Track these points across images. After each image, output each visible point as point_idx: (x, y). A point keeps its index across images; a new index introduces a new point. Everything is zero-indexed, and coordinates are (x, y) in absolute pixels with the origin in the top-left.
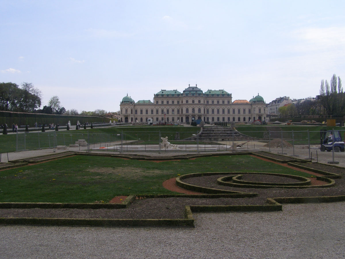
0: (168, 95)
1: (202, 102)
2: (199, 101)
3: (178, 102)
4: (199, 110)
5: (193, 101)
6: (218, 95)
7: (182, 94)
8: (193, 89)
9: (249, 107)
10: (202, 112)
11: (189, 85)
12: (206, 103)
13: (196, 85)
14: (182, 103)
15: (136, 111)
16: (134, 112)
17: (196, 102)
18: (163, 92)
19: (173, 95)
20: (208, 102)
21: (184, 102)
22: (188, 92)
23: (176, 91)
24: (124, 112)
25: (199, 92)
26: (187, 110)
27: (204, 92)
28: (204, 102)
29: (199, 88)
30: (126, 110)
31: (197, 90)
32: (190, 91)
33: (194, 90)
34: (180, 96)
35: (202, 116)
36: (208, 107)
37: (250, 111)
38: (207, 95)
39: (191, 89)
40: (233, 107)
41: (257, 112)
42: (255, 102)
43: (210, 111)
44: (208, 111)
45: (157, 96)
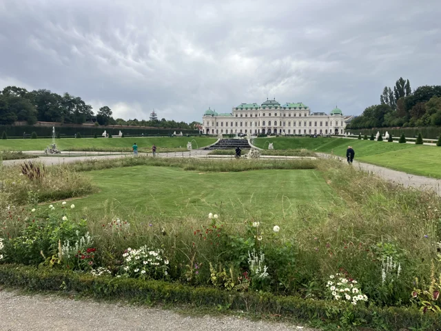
0: (247, 109)
1: (278, 115)
2: (276, 114)
3: (256, 116)
4: (276, 123)
5: (270, 114)
6: (295, 108)
7: (260, 107)
9: (327, 120)
10: (278, 125)
11: (268, 99)
12: (282, 116)
14: (259, 116)
15: (217, 123)
16: (215, 125)
17: (273, 115)
19: (252, 109)
20: (285, 115)
21: (261, 115)
22: (265, 106)
23: (254, 104)
24: (206, 125)
26: (264, 123)
27: (281, 106)
29: (277, 101)
30: (208, 123)
32: (268, 105)
34: (258, 109)
35: (278, 128)
36: (285, 120)
37: (327, 123)
38: (285, 108)
40: (310, 120)
41: (334, 125)
42: (332, 114)
43: (287, 123)
44: (284, 124)
45: (237, 109)
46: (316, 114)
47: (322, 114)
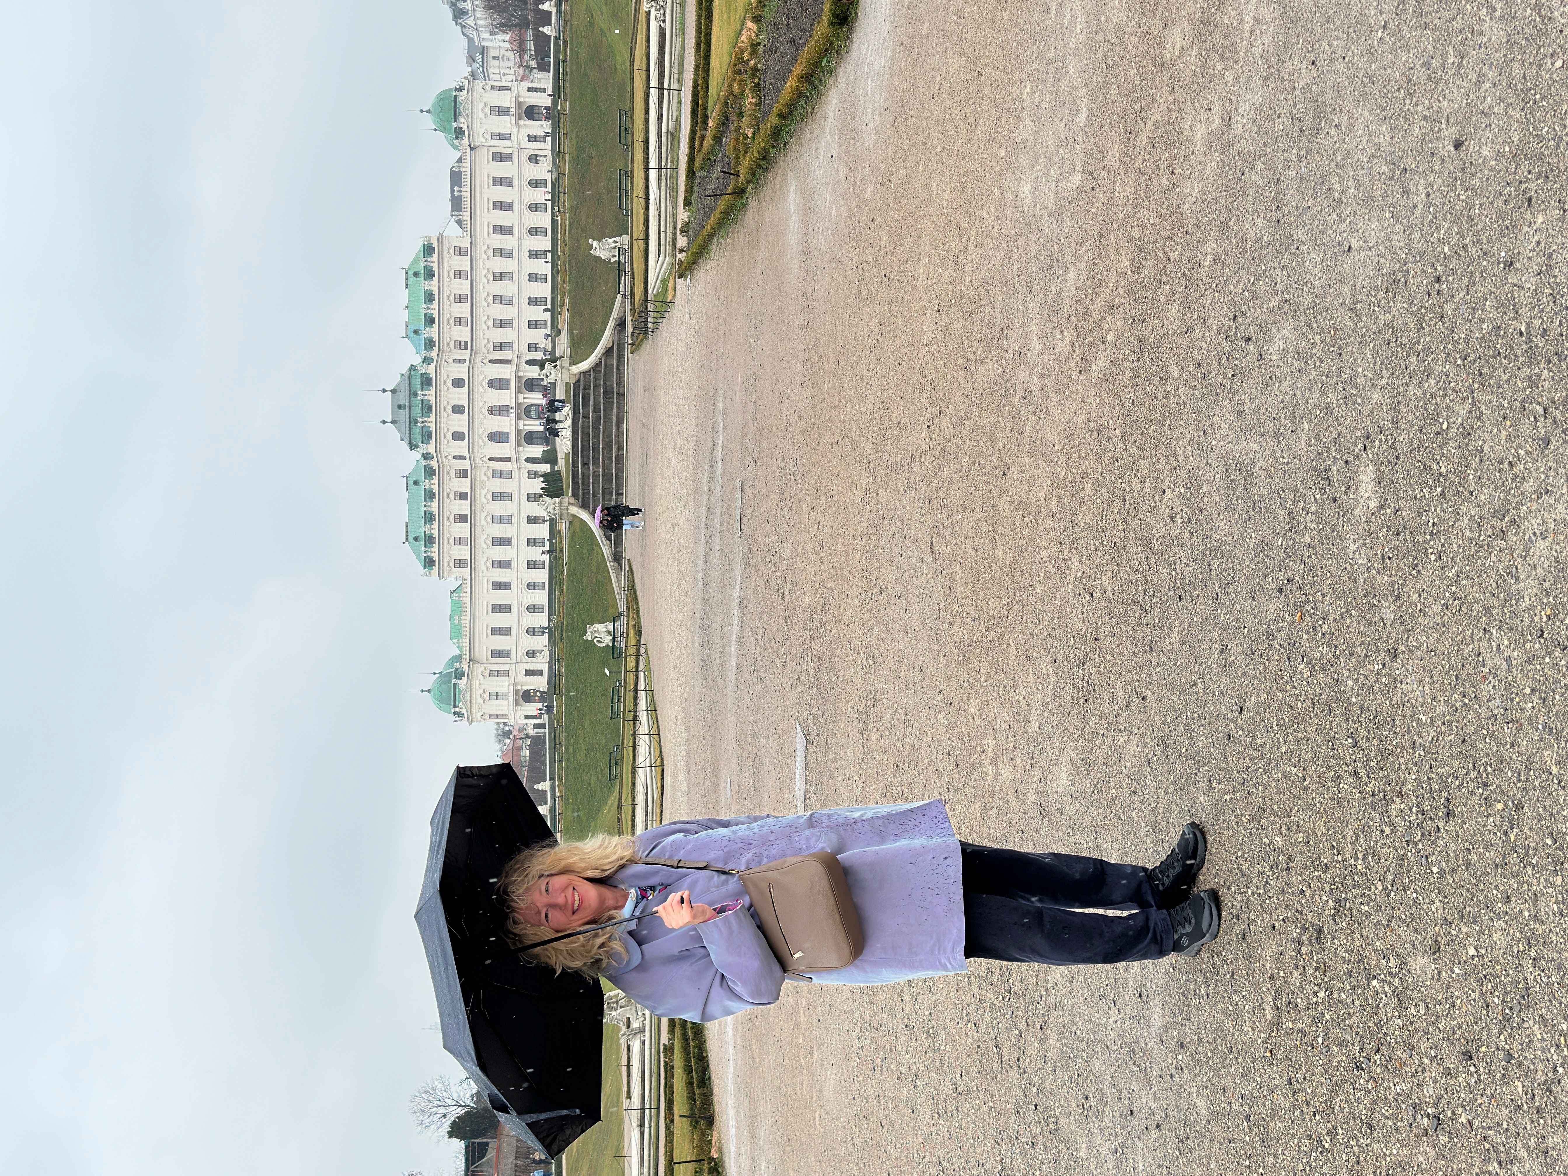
1: (461, 371)
2: (458, 383)
3: (463, 473)
4: (497, 384)
5: (458, 410)
6: (430, 298)
7: (426, 456)
8: (400, 407)
9: (484, 156)
10: (503, 371)
11: (384, 422)
12: (465, 354)
13: (384, 391)
15: (498, 654)
16: (502, 664)
17: (459, 396)
18: (416, 539)
20: (462, 345)
21: (461, 448)
22: (417, 431)
23: (411, 482)
24: (502, 707)
25: (417, 382)
26: (498, 437)
27: (417, 360)
28: (460, 361)
29: (398, 378)
30: (496, 696)
31: (404, 388)
32: (413, 422)
34: (434, 463)
35: (521, 374)
36: (482, 344)
37: (500, 157)
38: (429, 344)
39: (403, 415)
40: (483, 229)
41: (506, 124)
42: (459, 133)
43: (499, 334)
44: (500, 346)
45: (429, 563)
46: (457, 204)
47: (456, 178)
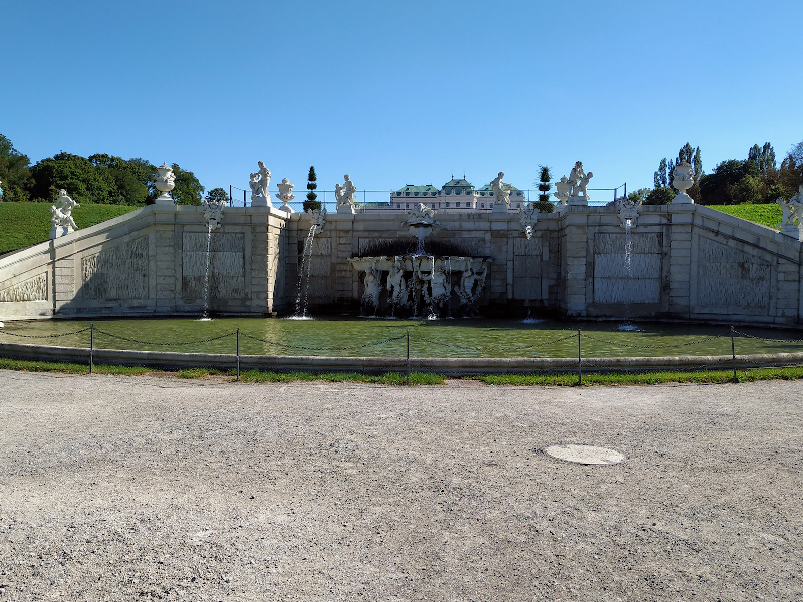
0: (416, 194)
7: (440, 192)
8: (459, 182)
11: (453, 176)
13: (464, 177)
14: (439, 206)
19: (425, 193)
22: (449, 189)
23: (430, 187)
25: (467, 189)
28: (476, 205)
29: (469, 182)
31: (466, 184)
32: (453, 187)
33: (461, 184)
34: (437, 195)
39: (455, 184)
45: (399, 194)
